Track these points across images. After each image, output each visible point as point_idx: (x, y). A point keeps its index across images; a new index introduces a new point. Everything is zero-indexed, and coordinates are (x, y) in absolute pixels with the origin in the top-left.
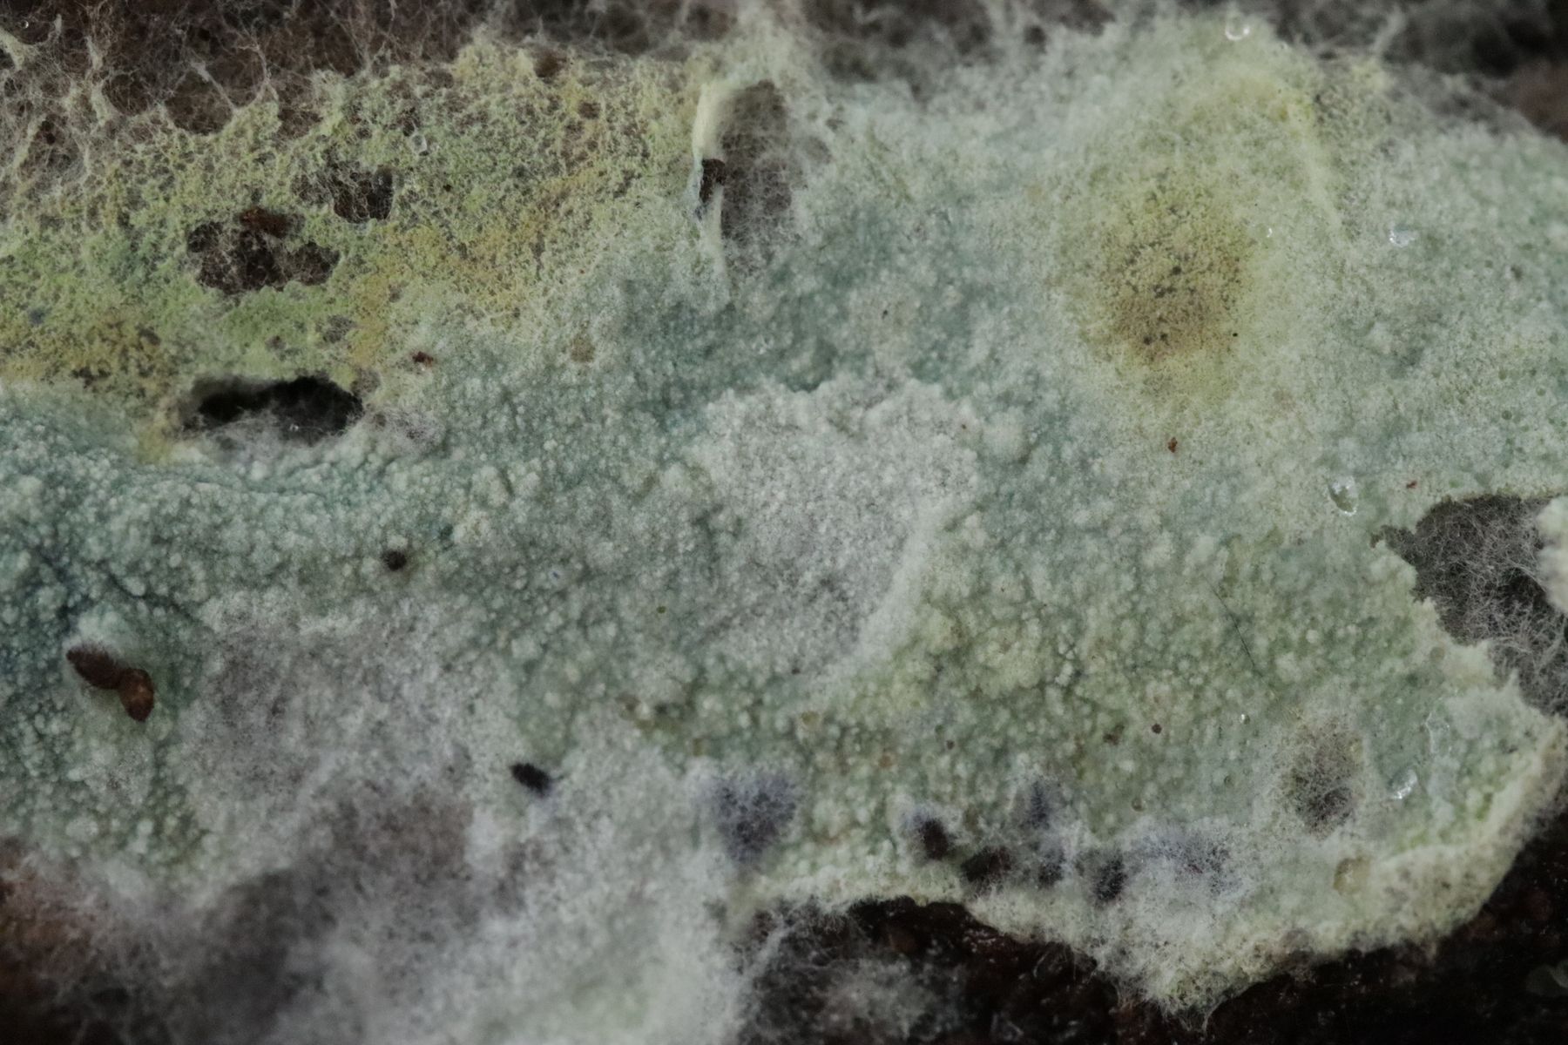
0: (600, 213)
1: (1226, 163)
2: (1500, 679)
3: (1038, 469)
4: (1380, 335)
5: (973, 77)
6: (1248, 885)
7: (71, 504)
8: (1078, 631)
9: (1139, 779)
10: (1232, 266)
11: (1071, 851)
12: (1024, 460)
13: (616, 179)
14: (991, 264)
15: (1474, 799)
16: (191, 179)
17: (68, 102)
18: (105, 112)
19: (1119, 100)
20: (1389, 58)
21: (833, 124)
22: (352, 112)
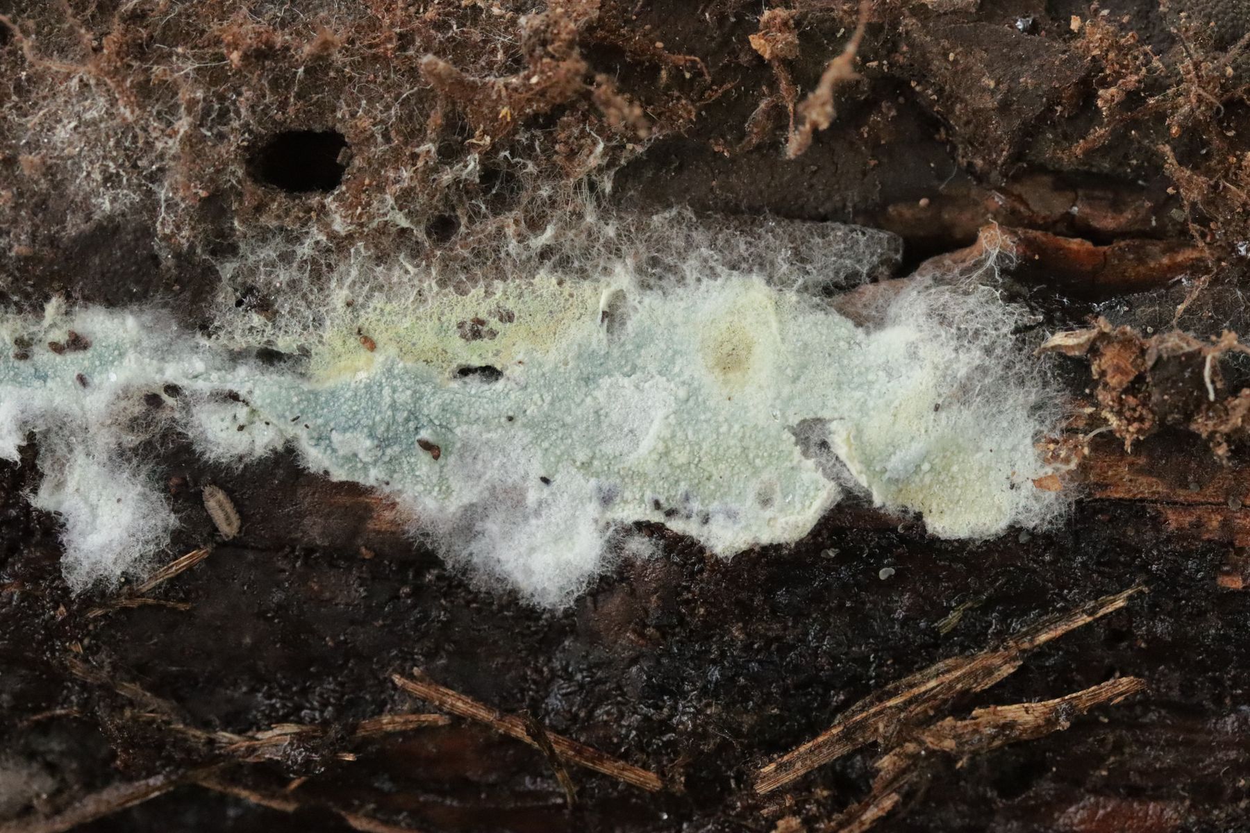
0: (573, 325)
1: (749, 320)
2: (817, 470)
3: (691, 403)
4: (789, 371)
5: (680, 291)
6: (743, 523)
7: (420, 399)
8: (701, 449)
9: (715, 491)
10: (749, 349)
11: (695, 510)
12: (688, 400)
13: (577, 315)
14: (682, 344)
15: (807, 503)
16: (458, 309)
17: (425, 285)
18: (435, 288)
19: (721, 300)
20: (798, 291)
21: (640, 302)
22: (505, 292)
